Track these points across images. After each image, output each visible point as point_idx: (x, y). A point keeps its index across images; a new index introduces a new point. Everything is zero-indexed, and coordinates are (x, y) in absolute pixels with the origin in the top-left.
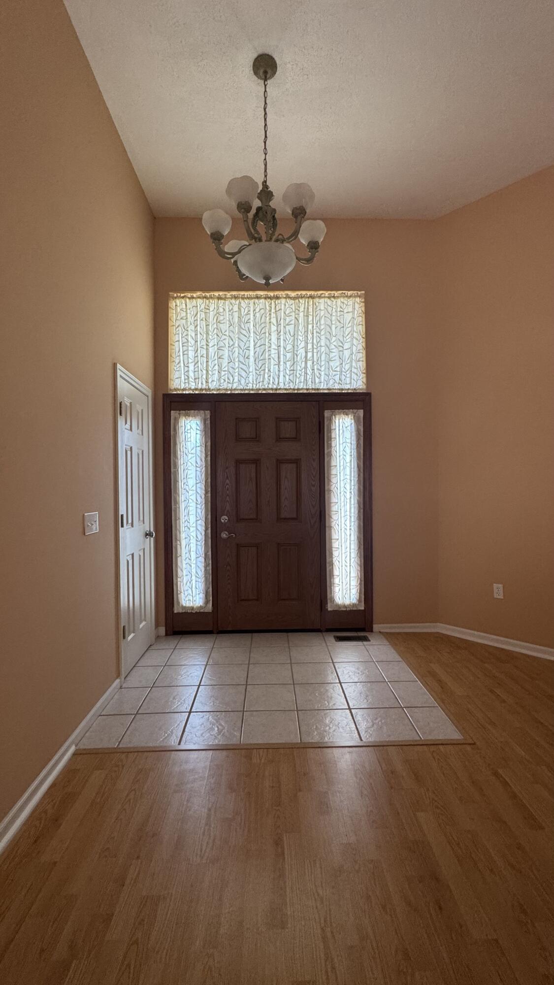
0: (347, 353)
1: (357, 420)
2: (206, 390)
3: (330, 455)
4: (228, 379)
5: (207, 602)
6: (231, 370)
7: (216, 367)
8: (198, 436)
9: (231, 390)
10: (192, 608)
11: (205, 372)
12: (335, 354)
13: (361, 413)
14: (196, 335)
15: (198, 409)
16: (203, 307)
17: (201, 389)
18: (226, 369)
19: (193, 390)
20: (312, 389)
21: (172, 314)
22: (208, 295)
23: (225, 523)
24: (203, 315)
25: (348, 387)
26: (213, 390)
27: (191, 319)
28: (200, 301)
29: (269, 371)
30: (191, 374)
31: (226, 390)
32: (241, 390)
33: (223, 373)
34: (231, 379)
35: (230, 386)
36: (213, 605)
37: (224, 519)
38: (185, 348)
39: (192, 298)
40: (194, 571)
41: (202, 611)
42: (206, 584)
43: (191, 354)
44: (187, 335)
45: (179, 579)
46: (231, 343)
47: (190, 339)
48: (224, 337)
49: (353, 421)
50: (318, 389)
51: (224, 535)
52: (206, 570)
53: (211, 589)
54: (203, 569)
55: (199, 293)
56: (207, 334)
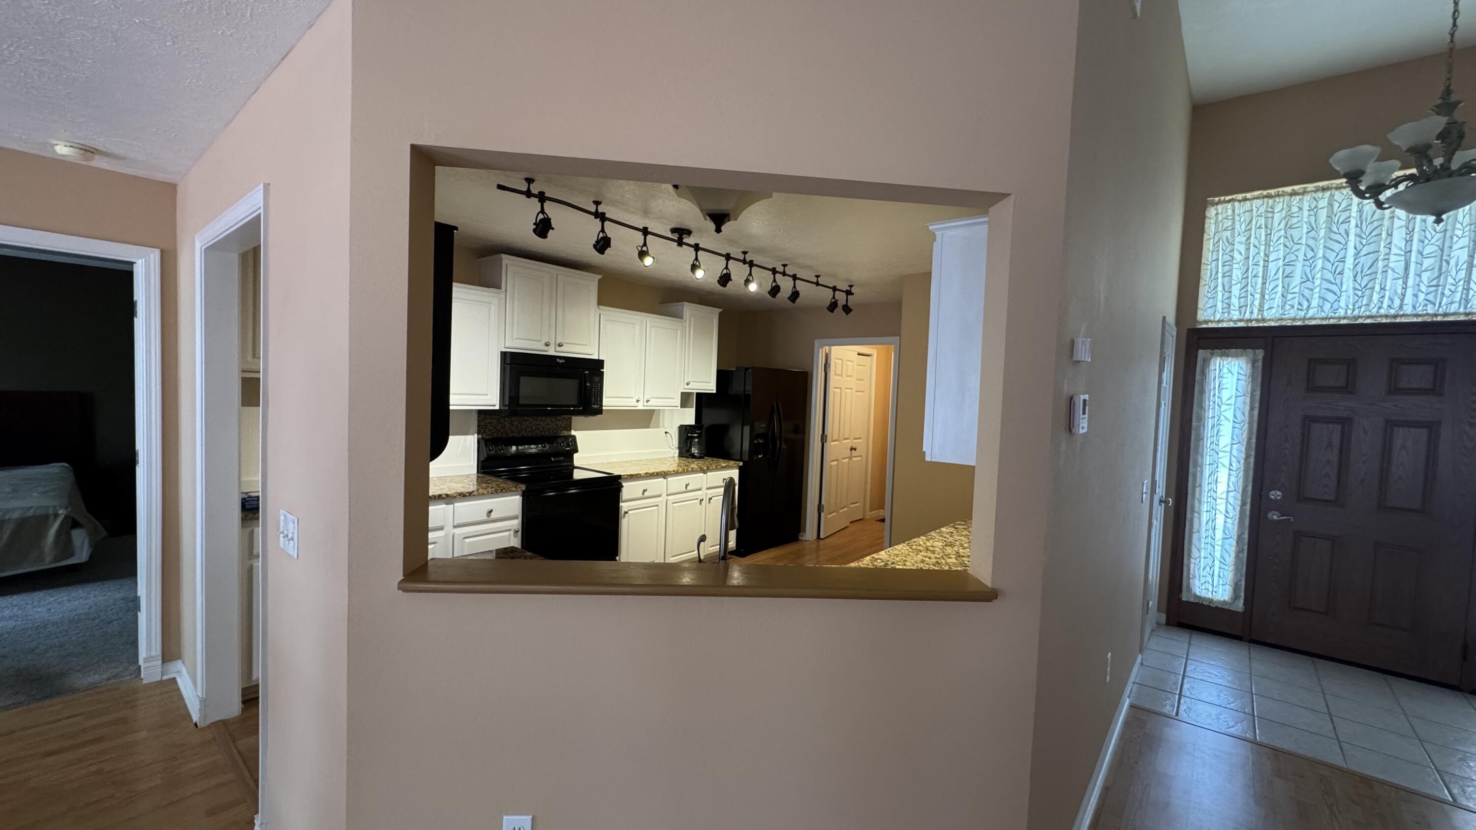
2: (1257, 320)
4: (1300, 304)
5: (1236, 597)
6: (1307, 293)
7: (1280, 289)
8: (1242, 383)
9: (1304, 319)
10: (1211, 601)
11: (1258, 296)
14: (1248, 249)
15: (1245, 347)
16: (1262, 209)
17: (1250, 320)
18: (1297, 290)
19: (1235, 322)
21: (1210, 227)
22: (1272, 192)
23: (1277, 500)
24: (1262, 221)
26: (1269, 320)
27: (1240, 227)
28: (1259, 202)
29: (1383, 289)
30: (1235, 301)
31: (1294, 319)
32: (1323, 319)
33: (1290, 296)
34: (1305, 304)
35: (1302, 314)
36: (1244, 604)
37: (1276, 495)
38: (1227, 268)
39: (1245, 199)
40: (1218, 554)
41: (1226, 607)
42: (1236, 575)
43: (1237, 274)
44: (1233, 250)
45: (1192, 561)
46: (1310, 254)
47: (1236, 255)
48: (1296, 247)
51: (1274, 516)
52: (1237, 557)
53: (1243, 583)
54: (1233, 555)
55: (1256, 193)
56: (1267, 245)
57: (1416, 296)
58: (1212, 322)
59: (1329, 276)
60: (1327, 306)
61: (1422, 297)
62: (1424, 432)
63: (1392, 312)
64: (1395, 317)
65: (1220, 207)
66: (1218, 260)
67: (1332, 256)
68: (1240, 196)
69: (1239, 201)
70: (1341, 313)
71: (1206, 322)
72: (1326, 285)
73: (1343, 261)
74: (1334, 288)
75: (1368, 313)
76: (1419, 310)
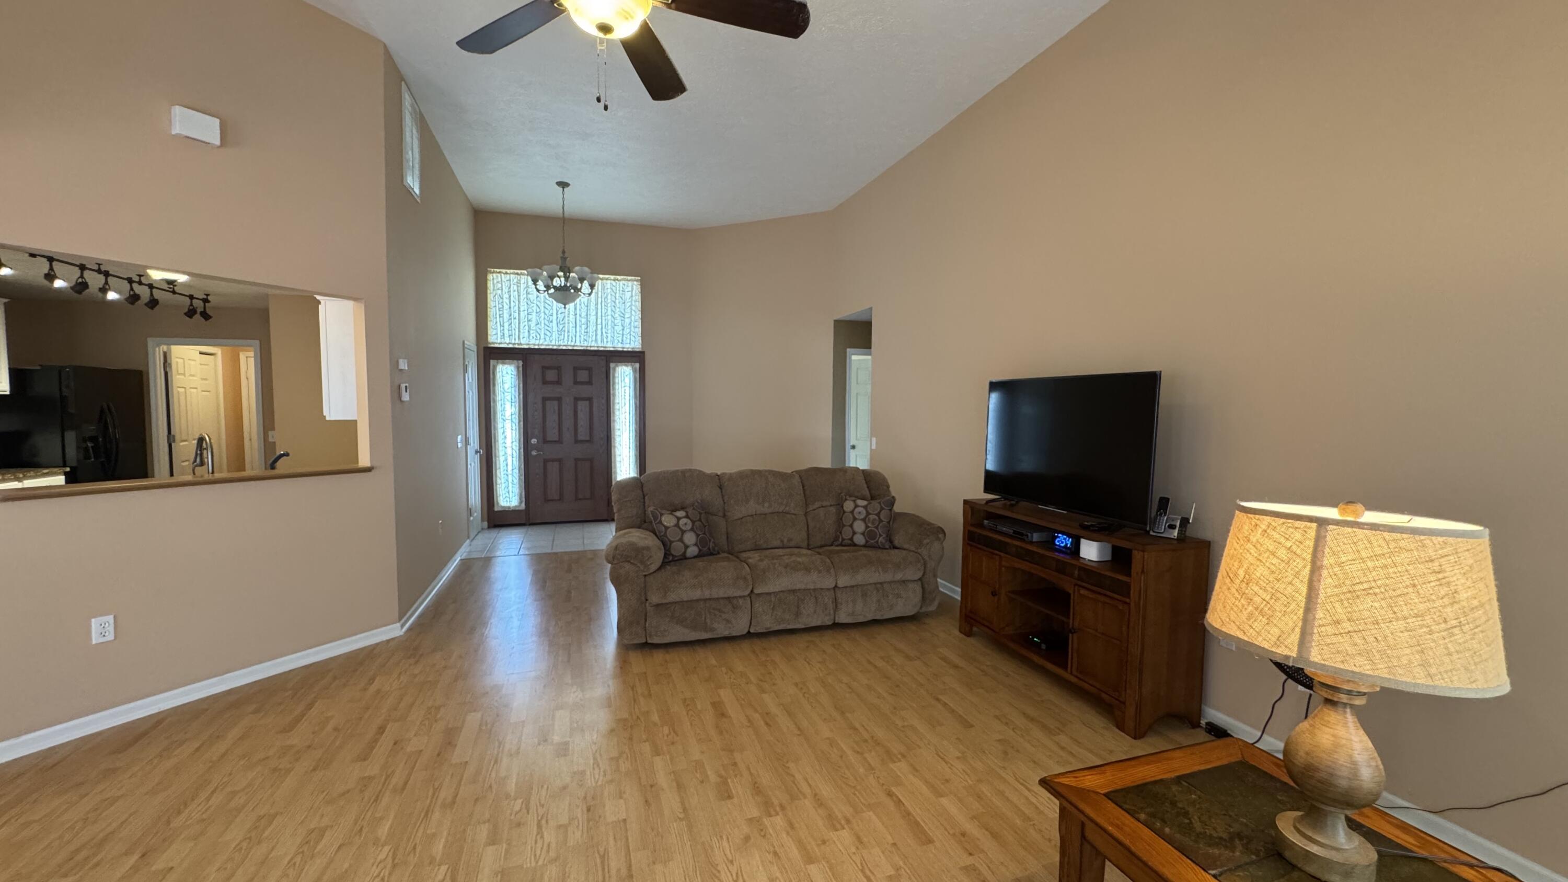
0: (627, 321)
1: (634, 371)
2: (518, 344)
3: (614, 395)
4: (536, 337)
5: (521, 502)
6: (538, 330)
7: (527, 327)
8: (513, 380)
9: (538, 345)
10: (509, 507)
11: (517, 330)
12: (618, 321)
13: (637, 365)
14: (510, 303)
15: (513, 359)
16: (515, 280)
17: (514, 344)
18: (534, 328)
19: (508, 344)
20: (602, 347)
21: (490, 285)
22: (519, 272)
23: (535, 444)
24: (515, 288)
25: (628, 346)
26: (524, 344)
27: (505, 290)
28: (512, 276)
29: (568, 332)
30: (506, 332)
31: (534, 345)
32: (546, 345)
33: (531, 332)
34: (538, 336)
35: (537, 342)
36: (525, 505)
37: (534, 441)
38: (501, 312)
39: (506, 273)
40: (510, 480)
41: (517, 509)
42: (520, 489)
43: (506, 316)
44: (502, 302)
45: (498, 486)
46: (538, 310)
47: (505, 304)
48: (532, 305)
49: (631, 371)
50: (606, 347)
51: (534, 453)
52: (520, 479)
53: (524, 493)
54: (518, 478)
55: (512, 271)
56: (519, 302)
57: (580, 336)
58: (497, 343)
59: (547, 323)
60: (547, 339)
61: (582, 336)
62: (587, 402)
63: (573, 344)
64: (574, 346)
65: (494, 275)
66: (496, 306)
67: (547, 312)
68: (504, 271)
69: (504, 274)
70: (553, 343)
71: (493, 343)
72: (546, 327)
73: (552, 315)
74: (549, 329)
75: (564, 344)
76: (582, 344)
